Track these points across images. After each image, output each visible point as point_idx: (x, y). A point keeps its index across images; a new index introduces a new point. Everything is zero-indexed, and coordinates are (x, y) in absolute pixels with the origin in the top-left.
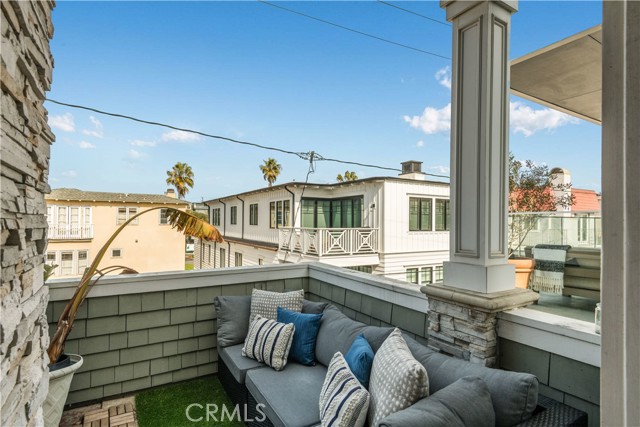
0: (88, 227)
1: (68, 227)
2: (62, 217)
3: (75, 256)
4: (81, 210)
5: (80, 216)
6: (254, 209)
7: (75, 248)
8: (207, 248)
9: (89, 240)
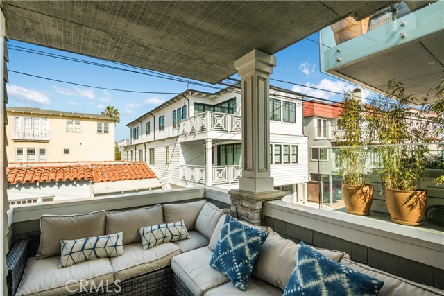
0: (46, 132)
1: (31, 132)
2: (27, 125)
3: (37, 152)
4: (40, 120)
5: (40, 125)
6: (162, 119)
7: (37, 147)
8: (130, 152)
9: (47, 142)
